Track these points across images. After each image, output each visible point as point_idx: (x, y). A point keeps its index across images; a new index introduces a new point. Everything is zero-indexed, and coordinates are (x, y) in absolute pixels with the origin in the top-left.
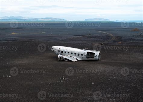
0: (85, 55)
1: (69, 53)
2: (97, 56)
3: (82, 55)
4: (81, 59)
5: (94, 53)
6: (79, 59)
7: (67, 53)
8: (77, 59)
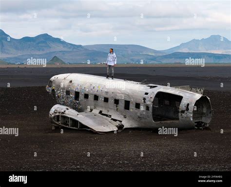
0: (147, 108)
1: (96, 98)
2: (187, 109)
3: (138, 106)
4: (135, 125)
5: (180, 98)
6: (127, 124)
7: (91, 98)
8: (123, 123)
